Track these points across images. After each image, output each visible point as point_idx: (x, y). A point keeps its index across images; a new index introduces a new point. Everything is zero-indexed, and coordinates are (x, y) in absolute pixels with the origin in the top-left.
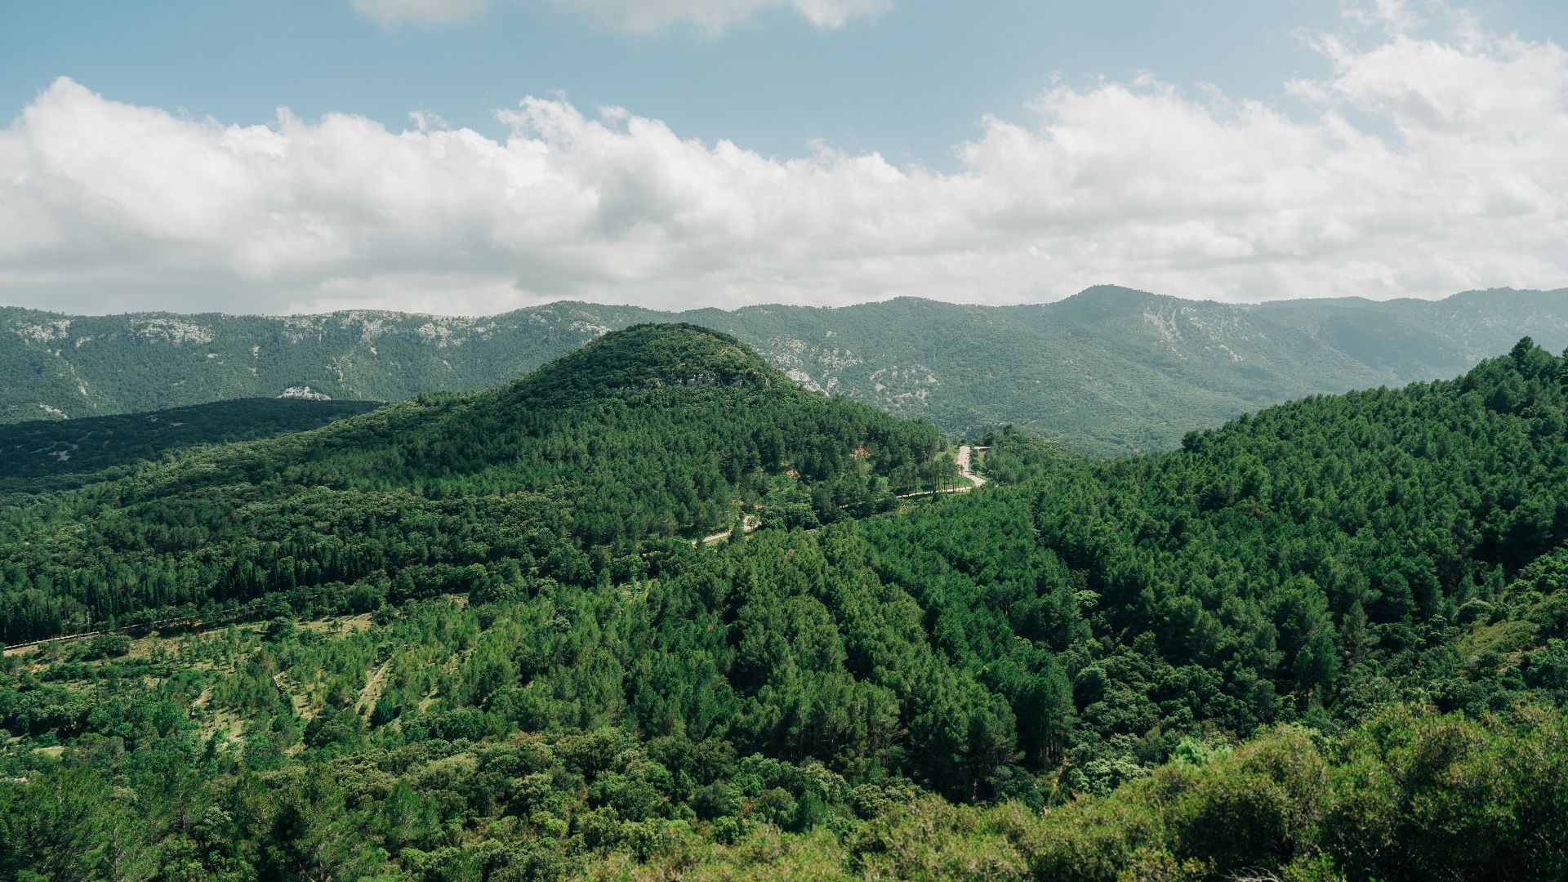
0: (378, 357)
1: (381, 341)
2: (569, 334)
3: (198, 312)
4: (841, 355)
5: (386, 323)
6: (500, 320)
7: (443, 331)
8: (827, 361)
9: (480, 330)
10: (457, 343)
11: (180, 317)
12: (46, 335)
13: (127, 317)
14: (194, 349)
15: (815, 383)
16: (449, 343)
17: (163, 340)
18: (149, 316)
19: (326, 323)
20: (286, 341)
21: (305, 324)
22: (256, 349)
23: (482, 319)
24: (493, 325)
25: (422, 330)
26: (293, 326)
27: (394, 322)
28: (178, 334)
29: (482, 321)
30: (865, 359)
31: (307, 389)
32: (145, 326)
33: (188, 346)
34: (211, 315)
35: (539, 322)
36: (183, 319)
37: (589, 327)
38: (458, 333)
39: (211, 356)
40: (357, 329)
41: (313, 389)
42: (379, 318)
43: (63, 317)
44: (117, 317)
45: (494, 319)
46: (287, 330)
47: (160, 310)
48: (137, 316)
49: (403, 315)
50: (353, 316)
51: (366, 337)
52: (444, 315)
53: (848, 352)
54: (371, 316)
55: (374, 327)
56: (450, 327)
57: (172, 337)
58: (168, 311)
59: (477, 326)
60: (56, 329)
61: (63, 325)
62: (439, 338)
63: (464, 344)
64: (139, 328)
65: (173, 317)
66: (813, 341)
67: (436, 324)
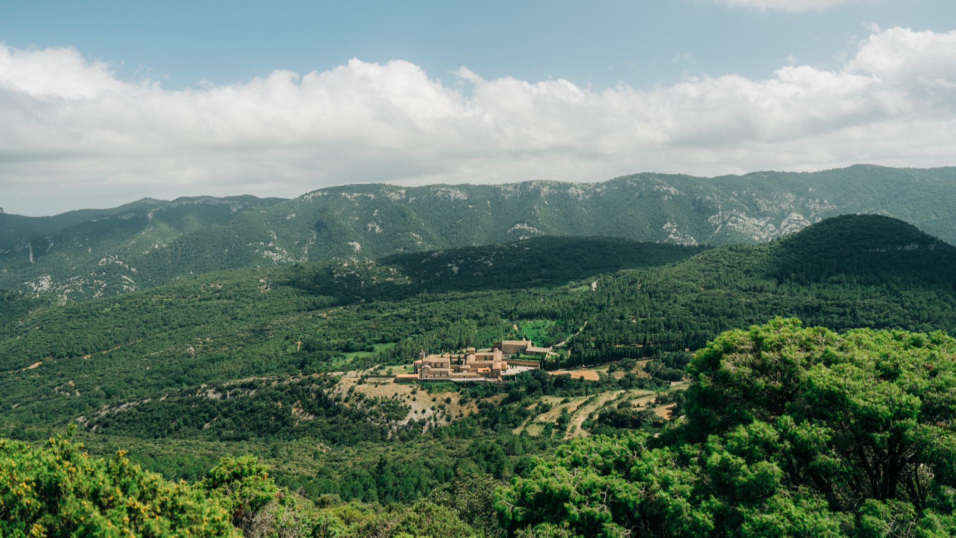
0: (550, 206)
1: (550, 197)
2: (654, 192)
3: (459, 183)
4: (821, 203)
5: (551, 188)
6: (608, 184)
7: (580, 192)
8: (812, 207)
9: (599, 190)
10: (587, 197)
11: (451, 186)
12: (397, 197)
13: (429, 187)
14: (460, 202)
15: (807, 220)
16: (583, 198)
17: (446, 198)
18: (438, 186)
19: (520, 188)
20: (503, 198)
21: (510, 189)
22: (489, 202)
23: (598, 184)
24: (604, 187)
25: (570, 191)
26: (505, 190)
27: (555, 187)
28: (452, 195)
29: (598, 185)
30: (837, 205)
31: (526, 225)
32: (437, 191)
33: (457, 201)
34: (465, 185)
35: (632, 185)
36: (453, 187)
37: (665, 188)
38: (587, 192)
39: (470, 207)
40: (537, 191)
41: (529, 225)
42: (548, 185)
43: (400, 188)
44: (424, 187)
45: (604, 183)
46: (502, 192)
47: (441, 183)
48: (433, 186)
49: (559, 183)
50: (533, 184)
51: (542, 195)
52: (578, 182)
53: (826, 201)
54: (543, 184)
55: (545, 190)
56: (582, 189)
57: (450, 197)
58: (446, 183)
59: (596, 188)
60: (401, 194)
61: (403, 191)
62: (578, 195)
63: (590, 198)
64: (435, 192)
65: (448, 186)
66: (800, 194)
67: (575, 187)
